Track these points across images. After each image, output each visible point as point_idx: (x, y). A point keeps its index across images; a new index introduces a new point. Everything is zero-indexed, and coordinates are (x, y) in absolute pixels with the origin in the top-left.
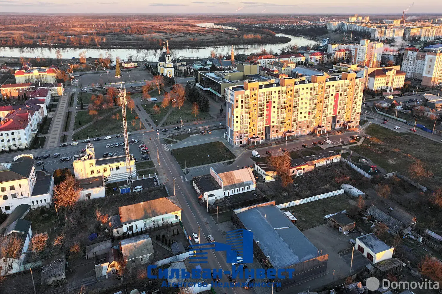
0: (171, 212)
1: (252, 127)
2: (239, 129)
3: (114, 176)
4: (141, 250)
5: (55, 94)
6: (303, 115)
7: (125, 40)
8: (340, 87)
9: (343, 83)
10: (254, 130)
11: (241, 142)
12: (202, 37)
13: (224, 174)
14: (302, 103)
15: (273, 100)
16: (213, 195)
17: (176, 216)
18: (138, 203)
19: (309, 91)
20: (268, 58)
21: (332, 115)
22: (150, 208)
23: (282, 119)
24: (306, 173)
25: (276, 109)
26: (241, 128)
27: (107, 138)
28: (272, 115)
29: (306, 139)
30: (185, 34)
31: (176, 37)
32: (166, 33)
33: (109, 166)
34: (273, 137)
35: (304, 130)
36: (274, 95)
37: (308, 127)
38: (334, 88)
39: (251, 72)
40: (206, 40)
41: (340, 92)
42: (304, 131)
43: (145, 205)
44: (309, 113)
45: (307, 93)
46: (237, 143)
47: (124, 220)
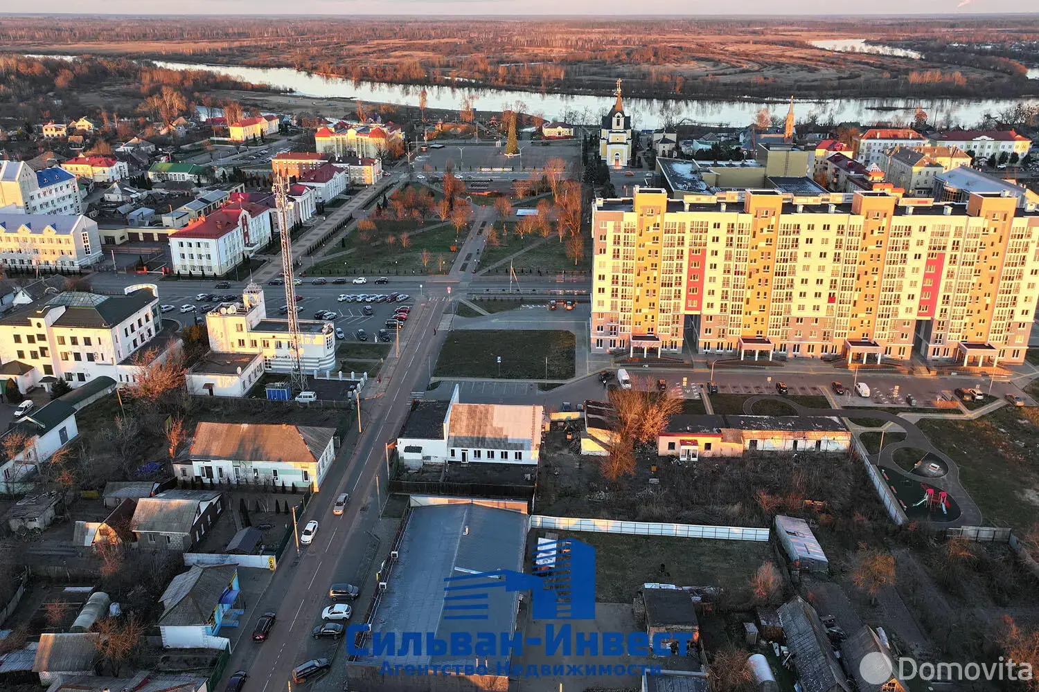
0: (290, 461)
1: (645, 311)
2: (607, 308)
3: (282, 359)
4: (170, 519)
5: (360, 179)
6: (810, 301)
7: (610, 77)
8: (948, 234)
9: (964, 225)
10: (650, 317)
11: (613, 343)
12: (803, 74)
13: (470, 407)
14: (806, 268)
15: (711, 246)
16: (418, 450)
17: (306, 472)
18: (237, 423)
19: (832, 235)
20: (895, 137)
21: (914, 316)
22: (255, 439)
23: (737, 303)
24: (714, 458)
25: (719, 274)
26: (614, 306)
27: (357, 282)
28: (707, 286)
29: (808, 370)
30: (764, 65)
31: (736, 73)
32: (717, 63)
33: (274, 337)
34: (707, 345)
35: (811, 343)
36: (713, 232)
37: (826, 336)
38: (926, 237)
39: (786, 168)
40: (808, 81)
41: (948, 252)
42: (811, 348)
43: (248, 431)
44: (832, 299)
45: (825, 241)
46: (600, 342)
47: (196, 450)
